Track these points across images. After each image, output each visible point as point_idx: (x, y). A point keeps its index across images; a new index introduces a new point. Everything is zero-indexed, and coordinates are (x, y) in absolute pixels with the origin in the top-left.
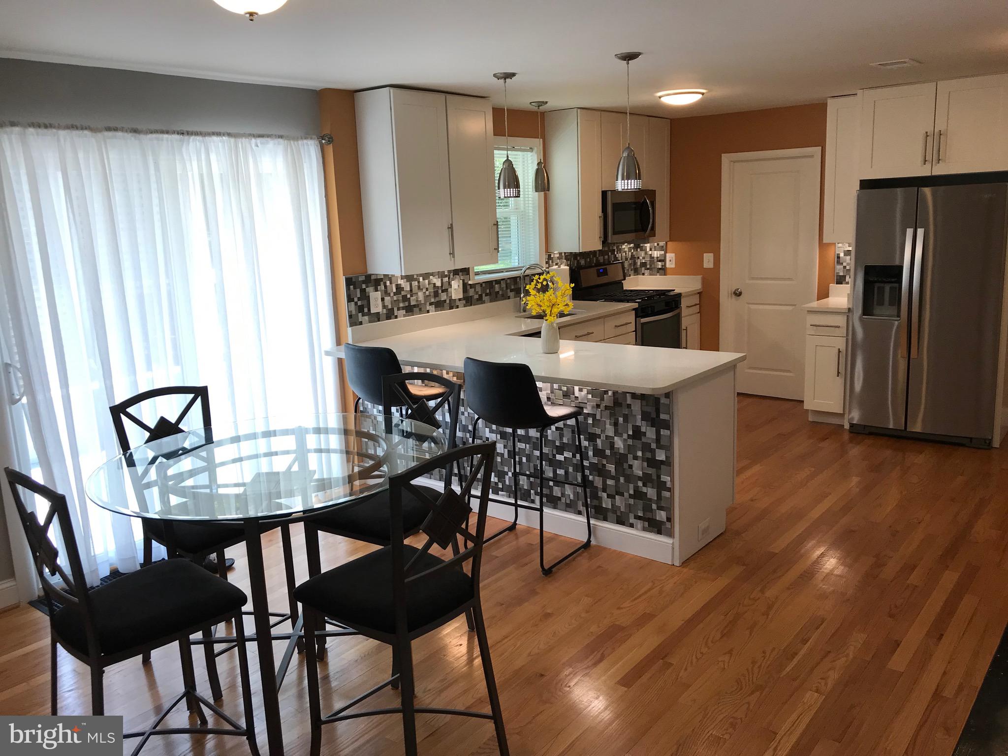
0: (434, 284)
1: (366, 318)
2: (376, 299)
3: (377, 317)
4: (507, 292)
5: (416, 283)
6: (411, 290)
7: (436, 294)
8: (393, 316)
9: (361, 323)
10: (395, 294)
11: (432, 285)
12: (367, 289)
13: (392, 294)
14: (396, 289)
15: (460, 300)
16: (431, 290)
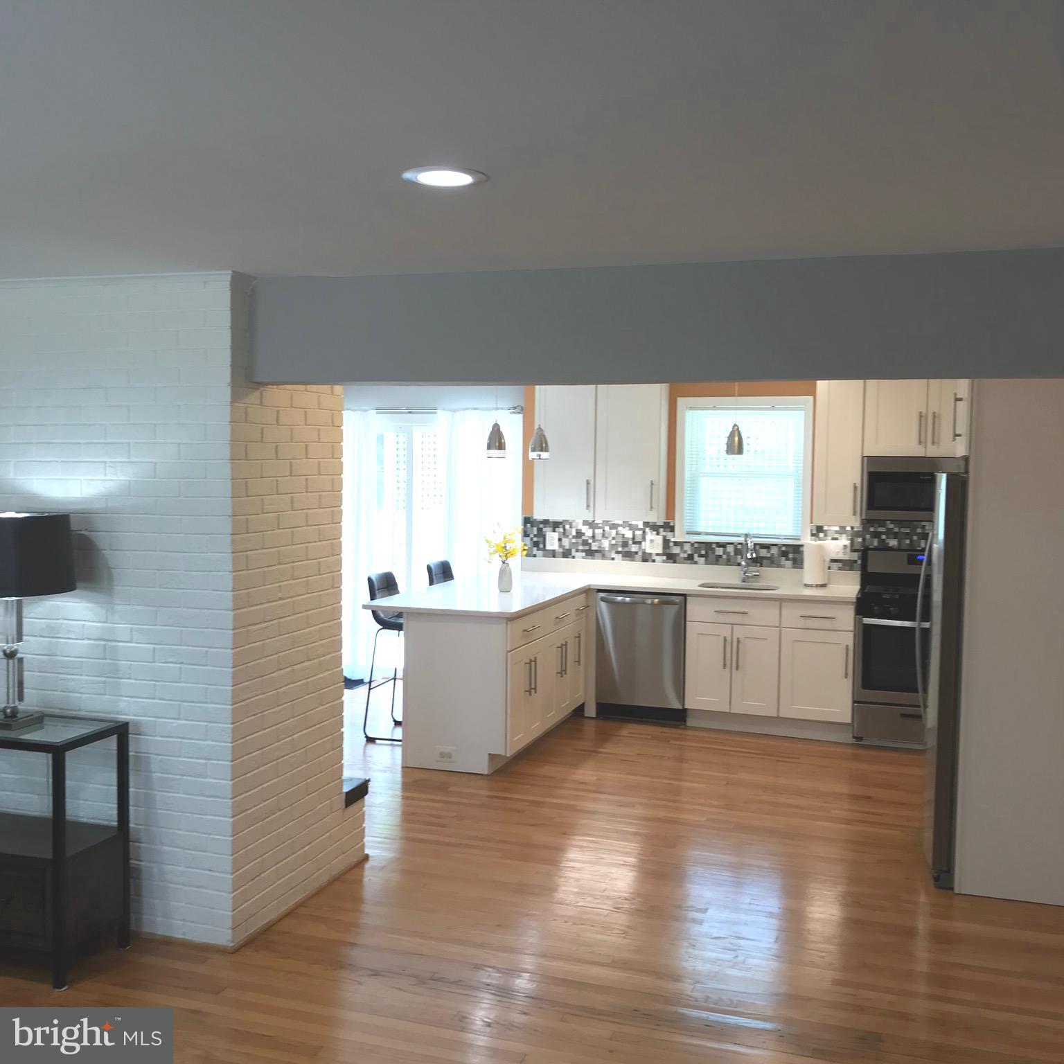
0: (623, 535)
1: (541, 552)
2: (552, 538)
3: (553, 554)
4: (736, 559)
5: (601, 531)
6: (593, 537)
7: (625, 544)
8: (570, 556)
9: (535, 556)
10: (574, 537)
11: (621, 536)
12: (544, 530)
13: (571, 537)
14: (577, 533)
15: (658, 555)
16: (620, 540)
